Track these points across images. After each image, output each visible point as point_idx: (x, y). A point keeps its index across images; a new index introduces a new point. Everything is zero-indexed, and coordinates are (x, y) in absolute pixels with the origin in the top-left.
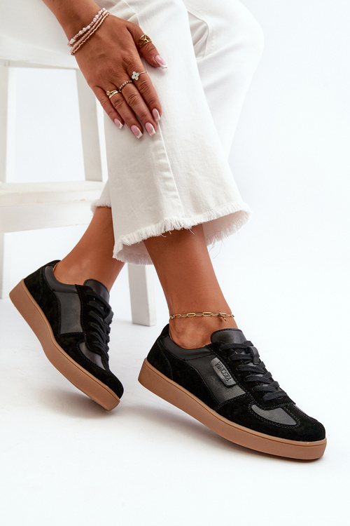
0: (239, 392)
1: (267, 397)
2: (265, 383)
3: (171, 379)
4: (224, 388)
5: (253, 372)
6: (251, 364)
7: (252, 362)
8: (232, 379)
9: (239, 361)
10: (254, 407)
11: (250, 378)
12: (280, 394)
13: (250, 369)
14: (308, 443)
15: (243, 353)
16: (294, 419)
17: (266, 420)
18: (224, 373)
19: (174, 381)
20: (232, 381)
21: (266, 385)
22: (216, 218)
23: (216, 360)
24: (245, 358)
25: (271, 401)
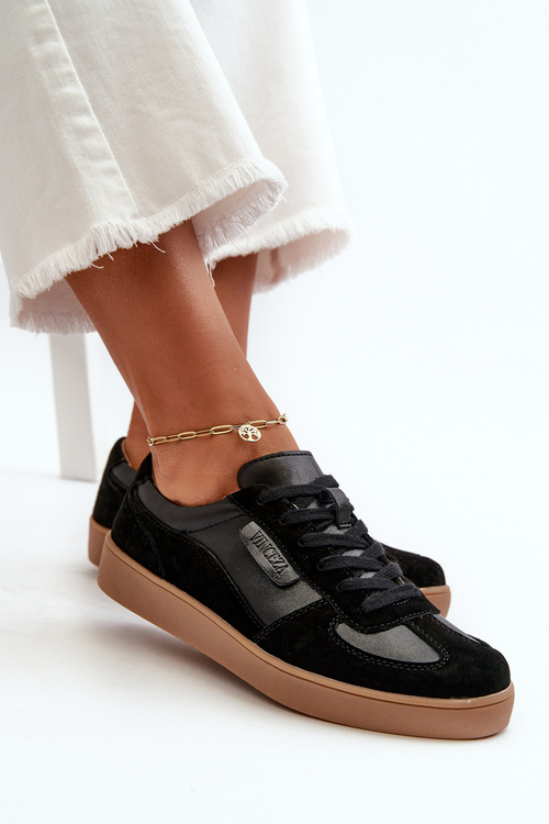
0: (306, 595)
1: (371, 602)
2: (367, 571)
3: (161, 577)
4: (273, 590)
5: (337, 548)
6: (333, 530)
7: (336, 523)
8: (290, 569)
9: (302, 524)
10: (343, 630)
11: (330, 563)
12: (401, 594)
13: (330, 542)
14: (469, 701)
15: (313, 506)
16: (435, 649)
17: (370, 655)
18: (270, 557)
19: (168, 580)
20: (290, 574)
21: (370, 575)
22: (207, 206)
23: (253, 528)
24: (316, 516)
25: (380, 611)
